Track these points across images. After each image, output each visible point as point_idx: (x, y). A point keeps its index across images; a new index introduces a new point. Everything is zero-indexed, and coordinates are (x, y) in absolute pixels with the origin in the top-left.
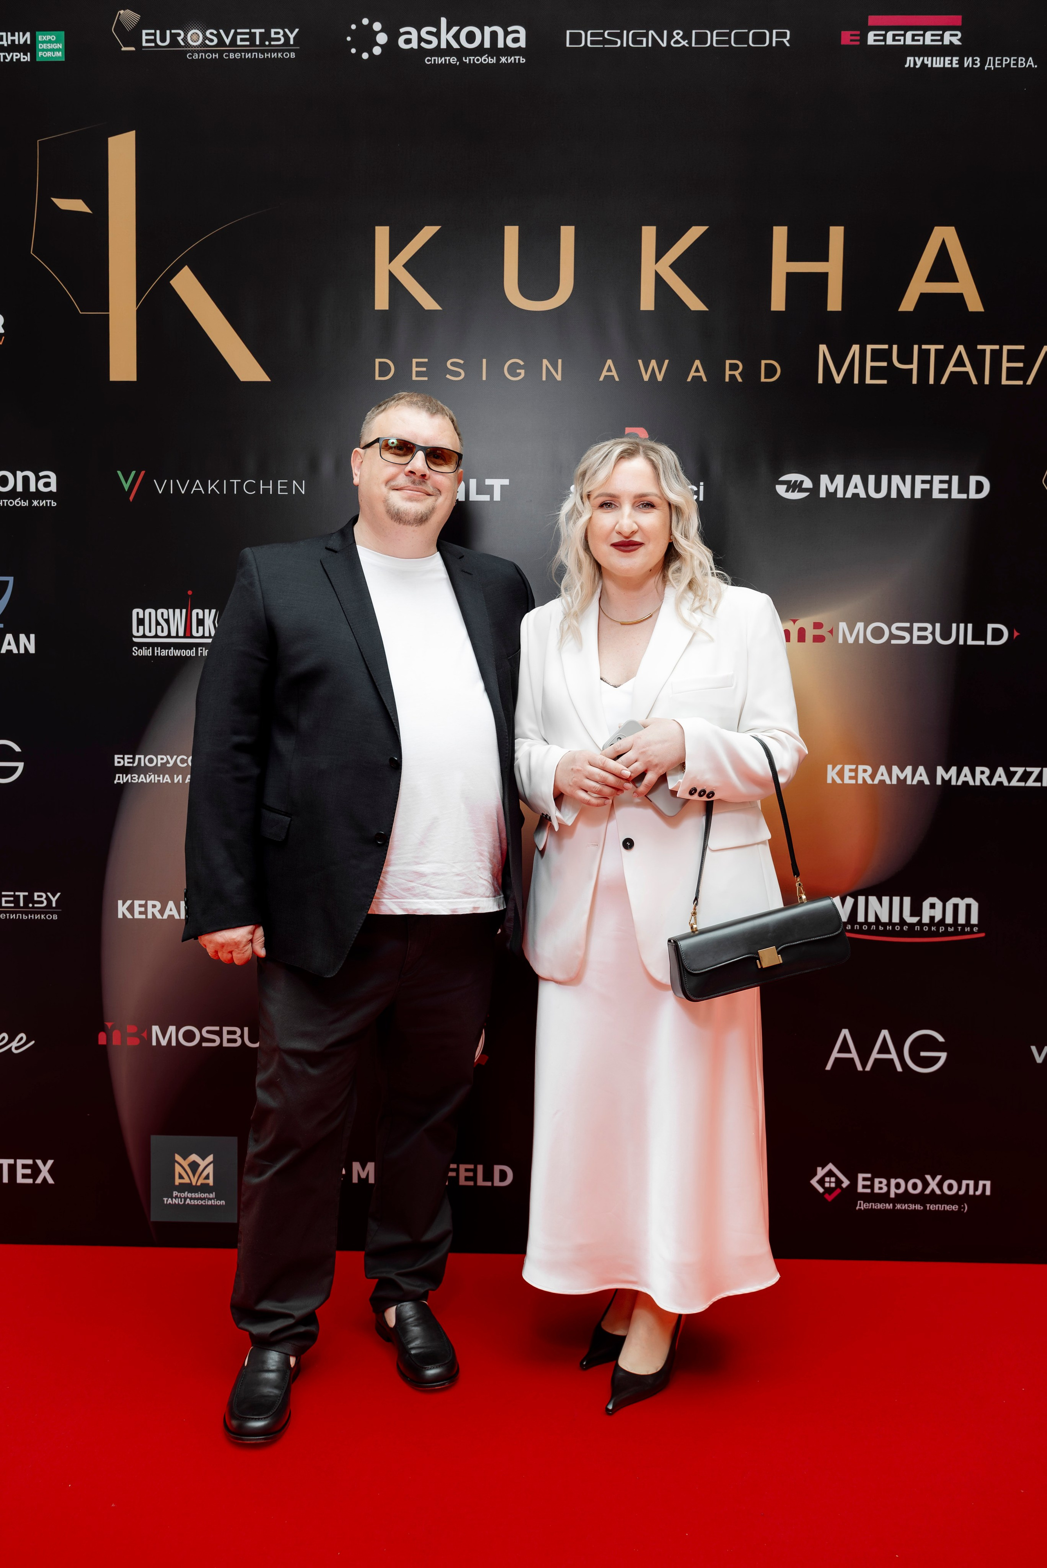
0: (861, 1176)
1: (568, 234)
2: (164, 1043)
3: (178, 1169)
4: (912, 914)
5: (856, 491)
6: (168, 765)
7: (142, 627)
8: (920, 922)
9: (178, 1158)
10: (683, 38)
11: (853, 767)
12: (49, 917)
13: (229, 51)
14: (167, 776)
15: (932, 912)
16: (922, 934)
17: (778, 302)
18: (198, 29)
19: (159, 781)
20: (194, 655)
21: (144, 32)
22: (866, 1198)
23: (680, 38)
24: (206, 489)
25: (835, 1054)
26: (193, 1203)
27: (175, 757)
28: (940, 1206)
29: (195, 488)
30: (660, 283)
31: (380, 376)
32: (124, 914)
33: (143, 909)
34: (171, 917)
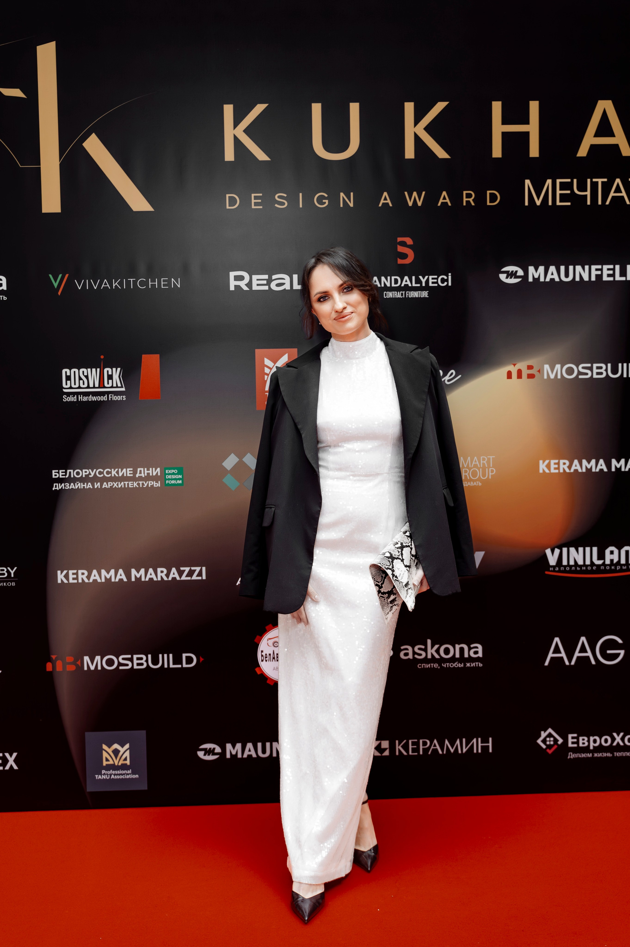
0: (570, 736)
1: (354, 108)
2: (92, 668)
3: (105, 755)
4: (599, 559)
5: (552, 277)
6: (90, 476)
7: (69, 381)
8: (604, 564)
9: (104, 747)
11: (557, 461)
12: (9, 584)
14: (89, 484)
15: (612, 557)
16: (605, 571)
17: (497, 152)
19: (84, 487)
20: (106, 400)
22: (574, 750)
24: (111, 285)
25: (551, 655)
26: (116, 778)
27: (95, 470)
28: (623, 753)
29: (104, 285)
30: (418, 141)
31: (229, 206)
32: (62, 580)
33: (75, 576)
34: (95, 581)
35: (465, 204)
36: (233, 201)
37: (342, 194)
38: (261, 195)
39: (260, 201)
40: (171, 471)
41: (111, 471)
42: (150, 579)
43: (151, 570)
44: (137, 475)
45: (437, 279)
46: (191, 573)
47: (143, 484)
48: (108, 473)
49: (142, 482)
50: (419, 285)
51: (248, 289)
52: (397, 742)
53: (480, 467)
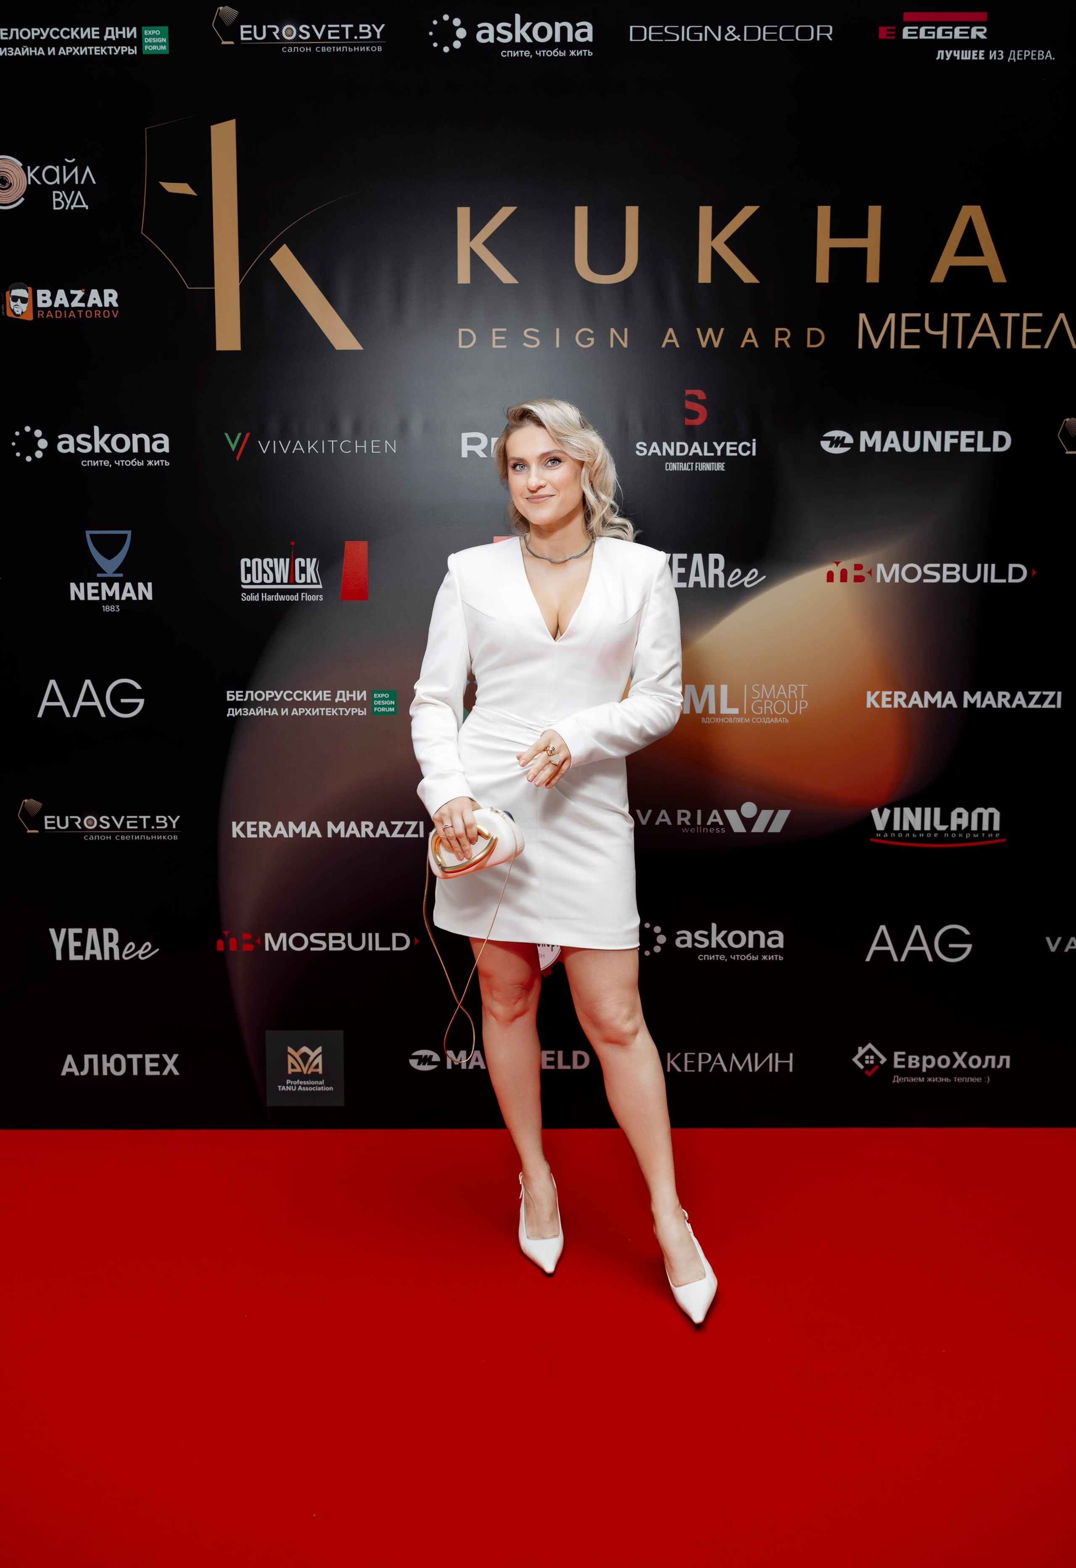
0: (896, 1054)
1: (632, 214)
2: (276, 948)
3: (290, 1060)
4: (942, 823)
5: (892, 446)
6: (275, 700)
7: (250, 575)
8: (948, 830)
9: (290, 1050)
10: (736, 33)
11: (890, 693)
12: (170, 837)
13: (321, 45)
14: (275, 709)
15: (960, 821)
16: (950, 840)
17: (822, 275)
18: (292, 25)
19: (267, 714)
20: (298, 600)
21: (242, 27)
22: (900, 1072)
23: (733, 33)
24: (306, 448)
25: (874, 948)
26: (304, 1090)
27: (282, 692)
28: (966, 1078)
29: (296, 448)
30: (716, 259)
31: (462, 345)
32: (237, 834)
33: (254, 829)
34: (280, 836)
35: (777, 346)
36: (467, 338)
37: (613, 331)
38: (505, 330)
39: (503, 338)
40: (381, 696)
41: (303, 694)
42: (351, 835)
43: (353, 824)
44: (337, 700)
45: (737, 446)
46: (404, 829)
47: (344, 712)
48: (299, 696)
49: (343, 709)
50: (712, 454)
51: (486, 456)
52: (669, 1054)
53: (788, 699)
